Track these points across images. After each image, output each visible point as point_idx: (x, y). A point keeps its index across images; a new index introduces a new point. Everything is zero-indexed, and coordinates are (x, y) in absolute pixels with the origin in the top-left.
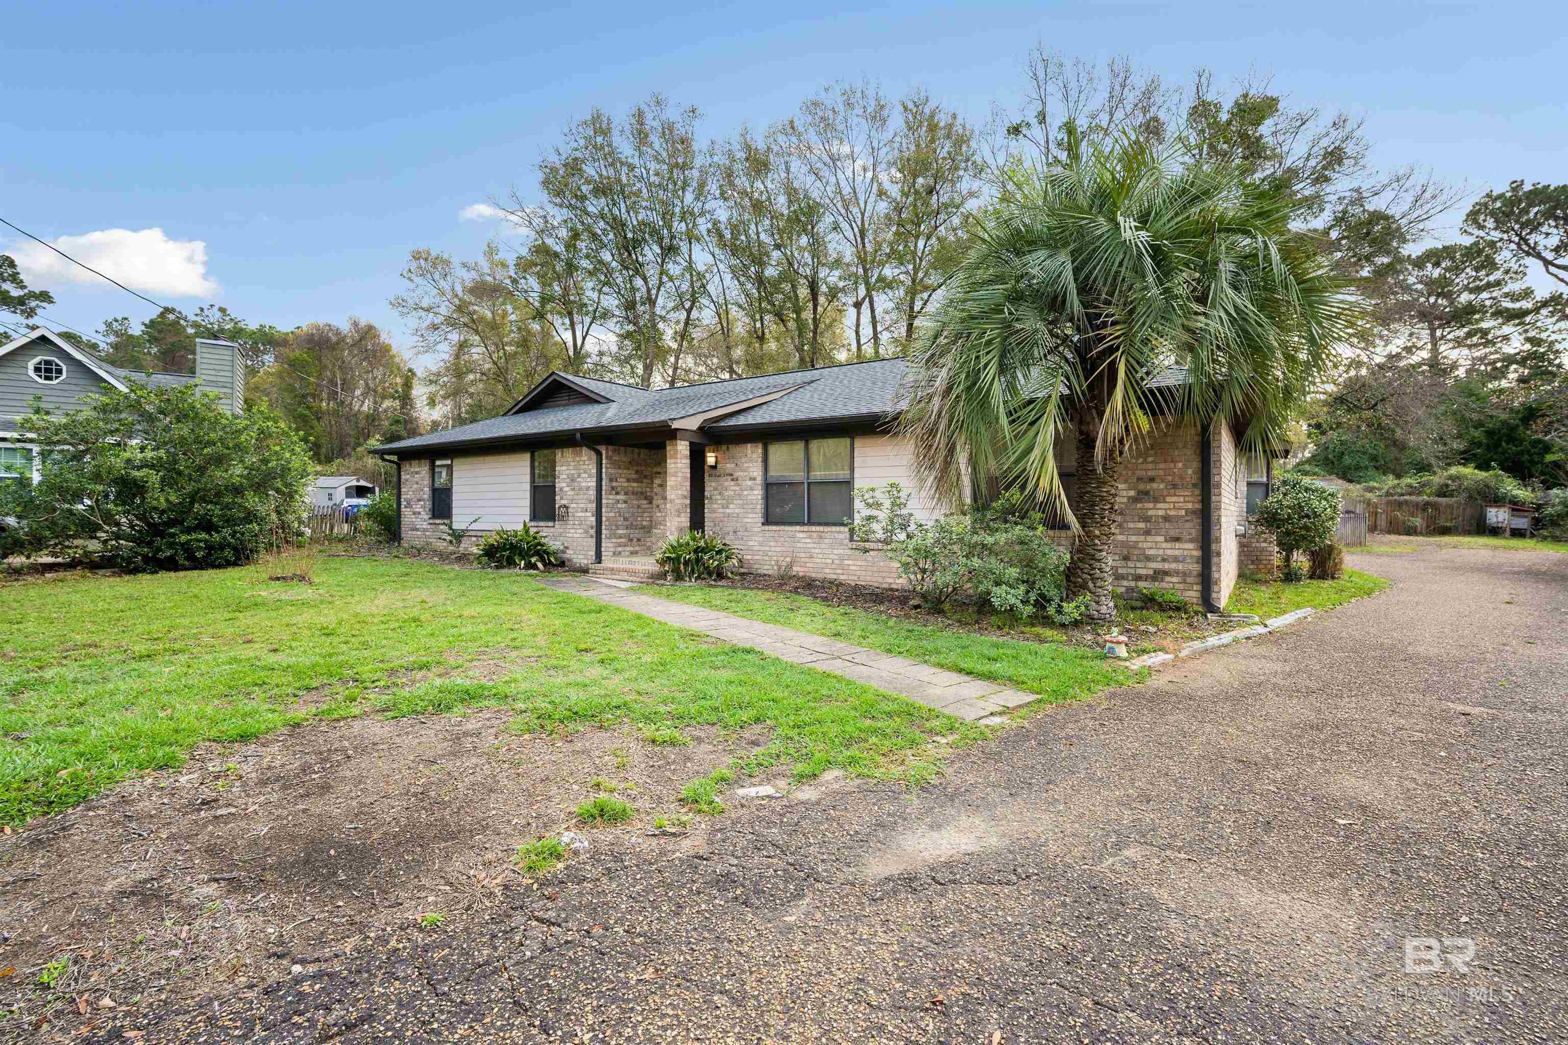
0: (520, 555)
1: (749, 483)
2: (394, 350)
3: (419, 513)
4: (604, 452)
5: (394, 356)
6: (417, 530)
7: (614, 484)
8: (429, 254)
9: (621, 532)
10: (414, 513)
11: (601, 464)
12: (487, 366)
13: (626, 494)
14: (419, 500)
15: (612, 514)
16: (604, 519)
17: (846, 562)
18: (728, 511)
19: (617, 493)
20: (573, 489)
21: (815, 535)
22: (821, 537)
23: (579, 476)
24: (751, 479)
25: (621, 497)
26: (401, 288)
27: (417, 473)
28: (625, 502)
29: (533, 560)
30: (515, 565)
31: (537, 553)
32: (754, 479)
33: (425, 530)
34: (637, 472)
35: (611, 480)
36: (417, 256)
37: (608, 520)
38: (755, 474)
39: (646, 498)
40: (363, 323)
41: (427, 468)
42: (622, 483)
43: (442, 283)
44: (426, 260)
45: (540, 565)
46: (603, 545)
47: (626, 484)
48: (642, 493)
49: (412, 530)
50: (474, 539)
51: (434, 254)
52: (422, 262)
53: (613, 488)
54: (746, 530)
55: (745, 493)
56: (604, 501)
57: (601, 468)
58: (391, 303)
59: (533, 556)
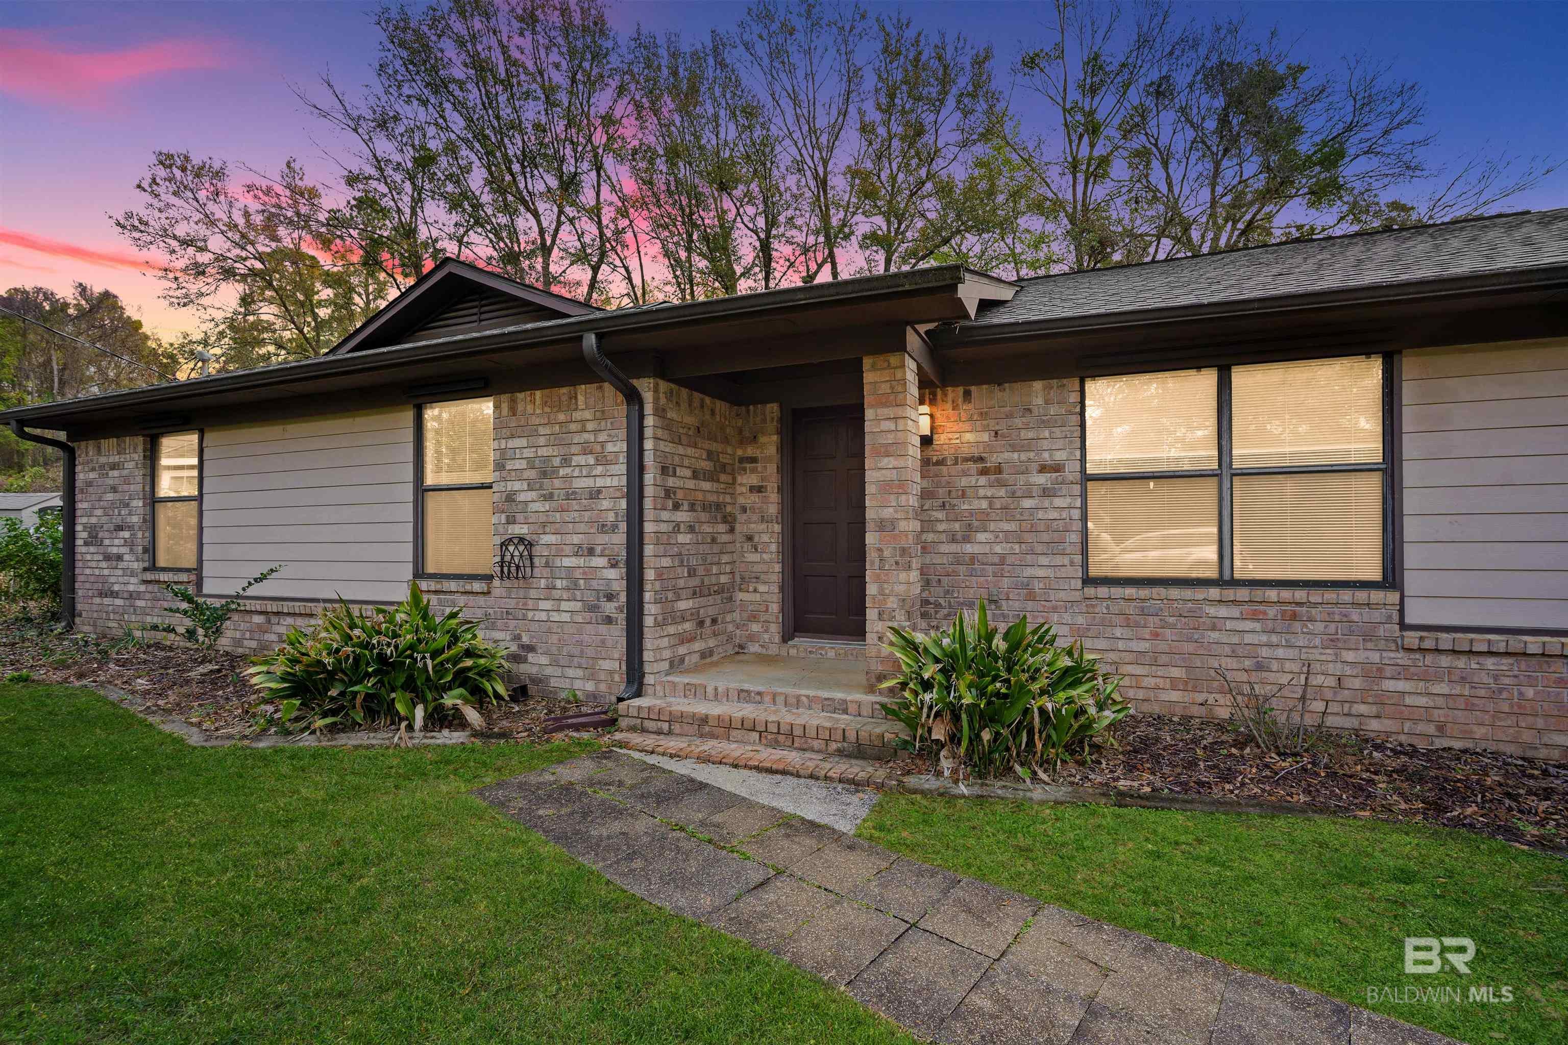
0: (410, 685)
1: (1041, 479)
2: (146, 329)
3: (119, 558)
4: (648, 397)
5: (147, 338)
6: (114, 594)
7: (671, 482)
8: (187, 158)
9: (683, 605)
10: (107, 557)
11: (641, 428)
12: (287, 335)
13: (692, 508)
14: (119, 528)
15: (666, 562)
16: (650, 575)
17: (1390, 685)
18: (969, 548)
19: (676, 507)
20: (549, 497)
21: (1272, 612)
22: (1294, 617)
23: (566, 461)
24: (1043, 469)
25: (682, 516)
26: (139, 204)
27: (114, 467)
28: (691, 529)
29: (450, 700)
30: (395, 719)
31: (462, 679)
32: (1057, 468)
33: (131, 596)
34: (710, 455)
35: (664, 470)
36: (166, 160)
37: (659, 577)
38: (1060, 456)
39: (725, 520)
40: (98, 289)
41: (138, 456)
42: (682, 481)
43: (211, 207)
44: (184, 169)
45: (472, 715)
46: (648, 644)
47: (691, 484)
48: (719, 506)
49: (102, 594)
50: (258, 619)
51: (196, 161)
52: (178, 173)
53: (669, 493)
54: (1031, 596)
55: (1027, 503)
56: (649, 527)
57: (641, 438)
58: (118, 224)
59: (449, 687)
